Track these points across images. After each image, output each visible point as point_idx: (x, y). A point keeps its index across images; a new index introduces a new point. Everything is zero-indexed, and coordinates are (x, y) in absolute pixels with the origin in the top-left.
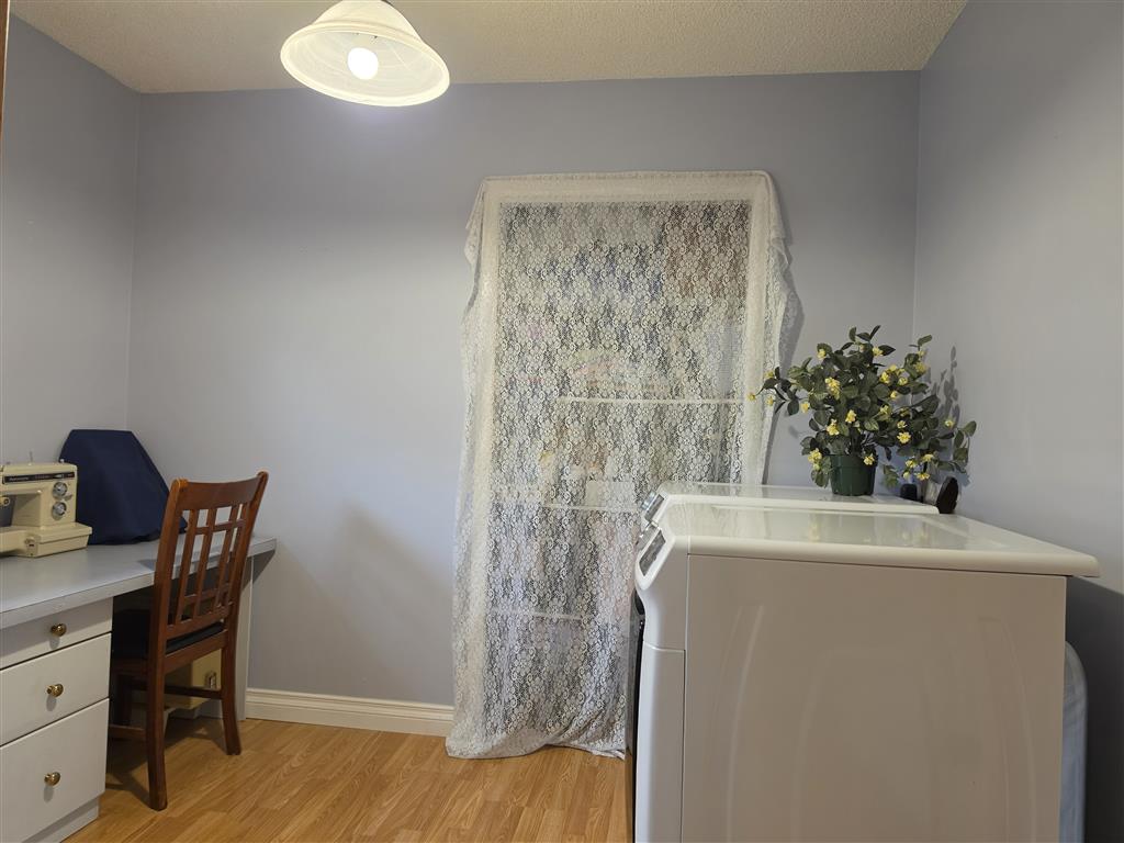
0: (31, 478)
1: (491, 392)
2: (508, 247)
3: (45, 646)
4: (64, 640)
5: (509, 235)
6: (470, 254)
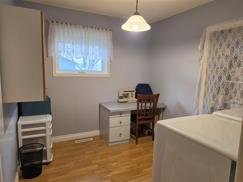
0: (128, 91)
1: (205, 79)
2: (211, 43)
3: (119, 116)
4: (122, 115)
5: (211, 40)
6: (200, 47)
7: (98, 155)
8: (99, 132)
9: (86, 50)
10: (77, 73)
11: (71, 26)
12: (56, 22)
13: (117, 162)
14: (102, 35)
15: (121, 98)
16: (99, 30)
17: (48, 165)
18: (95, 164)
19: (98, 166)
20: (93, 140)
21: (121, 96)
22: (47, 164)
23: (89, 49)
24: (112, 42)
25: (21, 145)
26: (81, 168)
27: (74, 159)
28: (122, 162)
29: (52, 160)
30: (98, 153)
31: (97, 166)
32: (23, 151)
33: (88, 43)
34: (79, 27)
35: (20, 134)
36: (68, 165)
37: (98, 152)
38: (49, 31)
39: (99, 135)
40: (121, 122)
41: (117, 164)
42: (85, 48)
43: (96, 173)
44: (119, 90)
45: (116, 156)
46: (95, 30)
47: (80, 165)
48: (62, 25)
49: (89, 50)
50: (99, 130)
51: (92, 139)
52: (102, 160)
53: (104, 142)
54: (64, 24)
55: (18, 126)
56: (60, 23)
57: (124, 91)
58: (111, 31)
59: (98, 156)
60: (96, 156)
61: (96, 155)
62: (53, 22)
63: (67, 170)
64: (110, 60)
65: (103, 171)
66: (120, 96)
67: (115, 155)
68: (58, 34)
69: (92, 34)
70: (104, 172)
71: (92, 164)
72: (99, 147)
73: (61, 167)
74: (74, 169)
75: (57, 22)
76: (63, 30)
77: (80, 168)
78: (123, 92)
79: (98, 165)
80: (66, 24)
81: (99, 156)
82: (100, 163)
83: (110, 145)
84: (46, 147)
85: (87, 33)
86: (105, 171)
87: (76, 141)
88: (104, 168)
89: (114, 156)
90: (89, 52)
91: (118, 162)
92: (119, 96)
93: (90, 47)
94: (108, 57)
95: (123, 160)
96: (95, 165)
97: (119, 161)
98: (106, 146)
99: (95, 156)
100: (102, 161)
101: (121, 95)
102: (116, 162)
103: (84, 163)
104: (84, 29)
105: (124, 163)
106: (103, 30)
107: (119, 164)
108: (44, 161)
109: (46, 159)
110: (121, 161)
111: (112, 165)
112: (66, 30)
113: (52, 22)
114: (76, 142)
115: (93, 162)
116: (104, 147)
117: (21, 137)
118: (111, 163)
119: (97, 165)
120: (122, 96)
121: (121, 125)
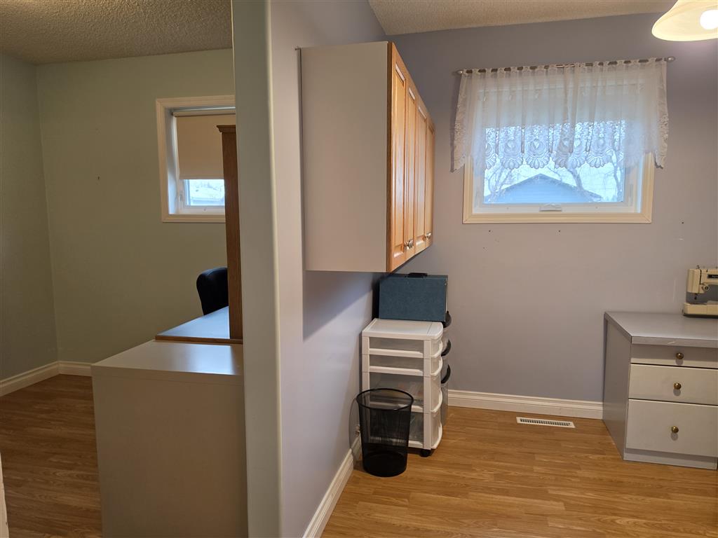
3: (673, 362)
4: (685, 363)
7: (577, 477)
8: (601, 408)
9: (565, 139)
10: (536, 211)
11: (520, 74)
12: (480, 71)
13: (636, 520)
14: (625, 82)
15: (694, 299)
16: (614, 66)
17: (425, 458)
18: (557, 499)
19: (564, 508)
20: (574, 427)
21: (696, 294)
22: (425, 453)
23: (574, 134)
24: (666, 99)
25: (367, 386)
26: (508, 495)
27: (497, 463)
28: (661, 525)
29: (435, 446)
30: (578, 472)
31: (559, 507)
32: (371, 404)
33: (574, 115)
34: (547, 72)
35: (366, 359)
36: (474, 475)
37: (580, 469)
38: (460, 100)
39: (601, 418)
40: (678, 387)
41: (635, 523)
42: (562, 134)
43: (551, 524)
44: (689, 271)
45: (641, 498)
46: (602, 70)
47: (509, 485)
48: (495, 76)
49: (573, 138)
50: (601, 403)
51: (572, 425)
52: (583, 496)
53: (609, 443)
54: (501, 71)
55: (363, 338)
56: (489, 71)
57: (710, 276)
58: (663, 62)
59: (573, 480)
60: (569, 476)
61: (569, 474)
62: (470, 72)
63: (467, 486)
64: (656, 164)
65: (575, 528)
66: (690, 291)
67: (638, 495)
68: (484, 103)
69: (588, 84)
70: (576, 530)
71: (545, 496)
72: (586, 455)
73: (454, 473)
74: (487, 489)
75: (482, 71)
76: (496, 90)
77: (505, 492)
78: (705, 280)
79: (566, 504)
80: (508, 69)
81: (579, 480)
82: (572, 502)
83: (627, 456)
84: (422, 405)
85: (571, 85)
86: (584, 531)
87: (518, 420)
88: (580, 519)
89: (631, 496)
90: (576, 144)
91: (641, 518)
92: (689, 294)
93: (578, 127)
94: (647, 152)
95: (663, 522)
96: (555, 500)
97: (645, 518)
98: (612, 459)
99: (564, 476)
100: (581, 498)
101: (696, 289)
102: (633, 517)
103: (522, 485)
104: (563, 73)
105: (665, 532)
106: (630, 65)
107: (642, 527)
108: (413, 443)
109: (421, 440)
110: (654, 519)
111: (613, 521)
112: (506, 89)
113: (468, 72)
114: (519, 422)
115: (550, 492)
116: (604, 458)
117: (368, 368)
118: (615, 514)
119: (561, 503)
120: (702, 292)
121: (677, 398)
